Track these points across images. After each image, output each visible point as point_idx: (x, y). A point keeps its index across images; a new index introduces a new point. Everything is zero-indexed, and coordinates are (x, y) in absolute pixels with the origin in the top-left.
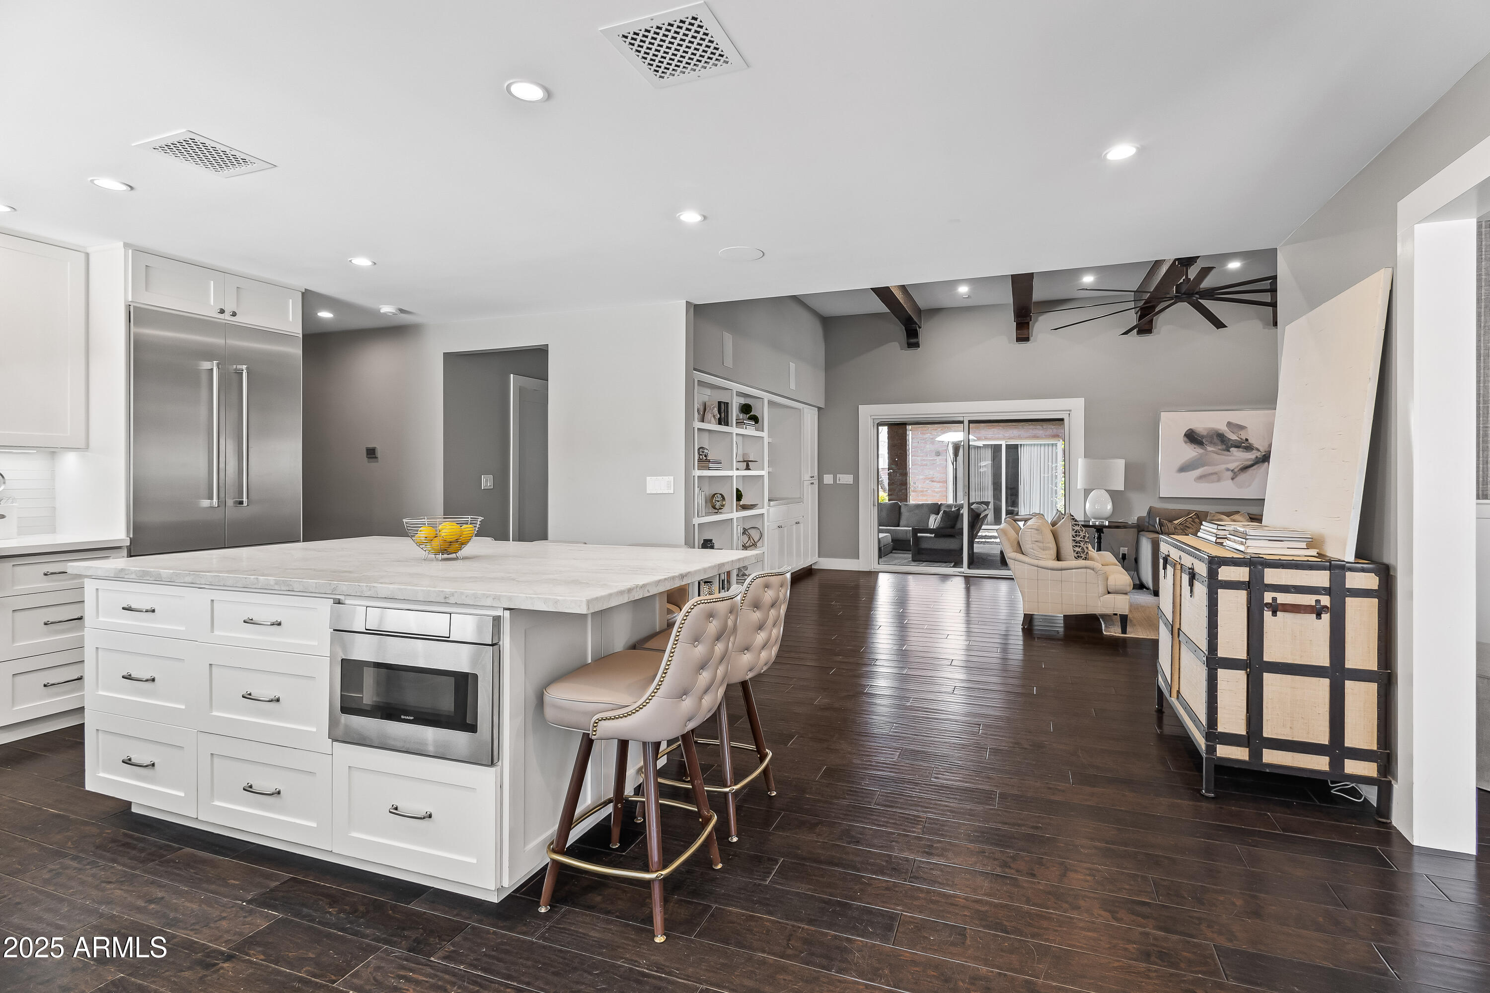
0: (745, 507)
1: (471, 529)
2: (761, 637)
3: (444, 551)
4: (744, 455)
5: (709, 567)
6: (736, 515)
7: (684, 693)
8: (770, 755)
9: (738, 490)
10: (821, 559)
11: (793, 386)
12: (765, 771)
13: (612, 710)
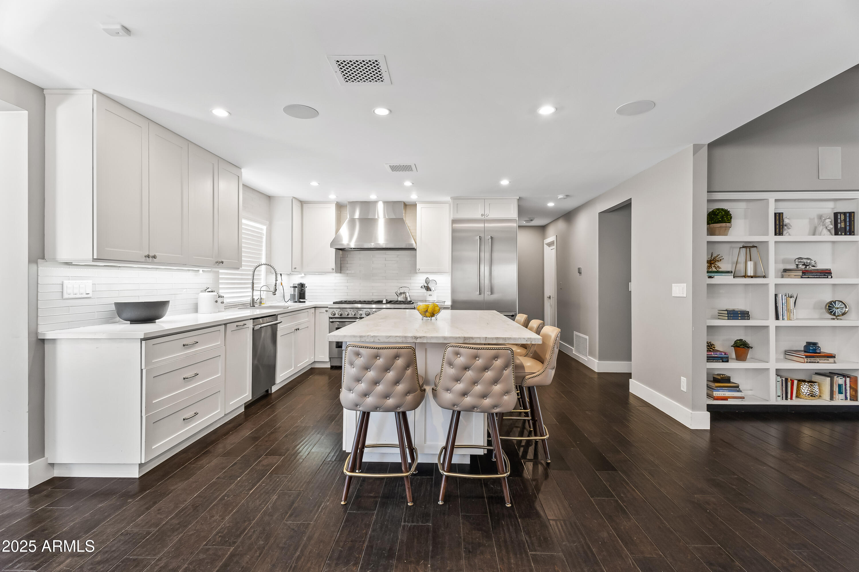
7: (350, 389)
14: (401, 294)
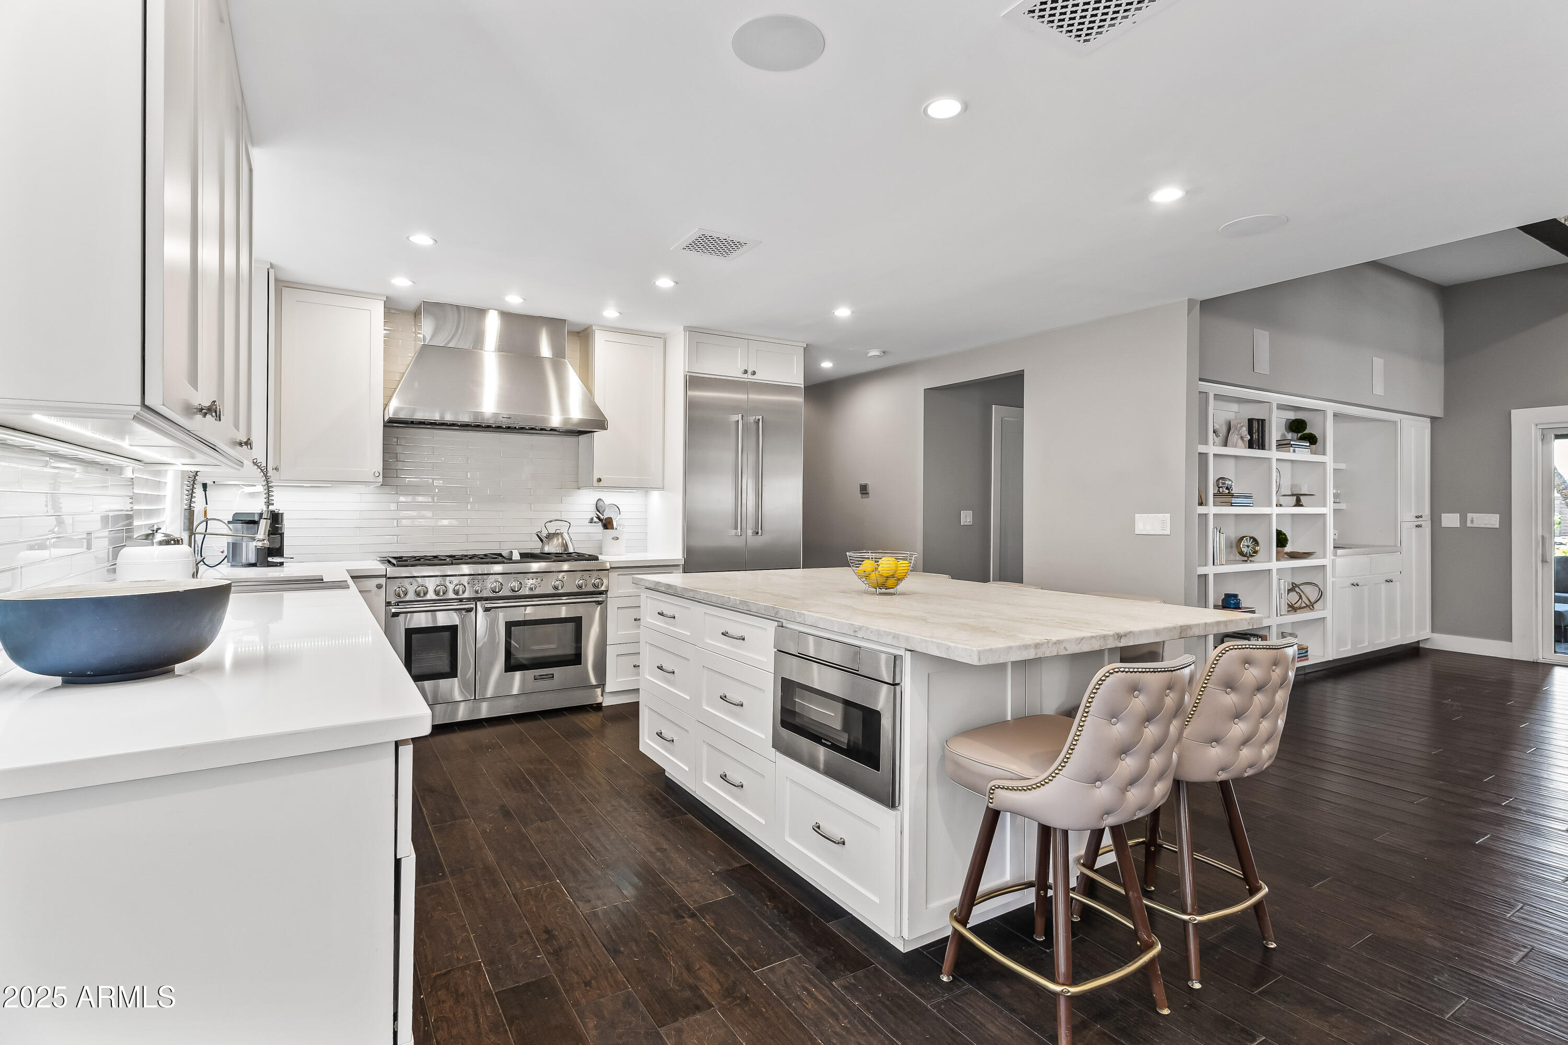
0: (1293, 556)
1: (907, 565)
2: (1239, 729)
3: (883, 585)
4: (1292, 486)
5: (1165, 629)
6: (1274, 565)
7: (1097, 779)
8: (1265, 890)
9: (1279, 533)
10: (1436, 636)
11: (1379, 390)
12: (1257, 907)
13: (1011, 779)
14: (550, 536)
